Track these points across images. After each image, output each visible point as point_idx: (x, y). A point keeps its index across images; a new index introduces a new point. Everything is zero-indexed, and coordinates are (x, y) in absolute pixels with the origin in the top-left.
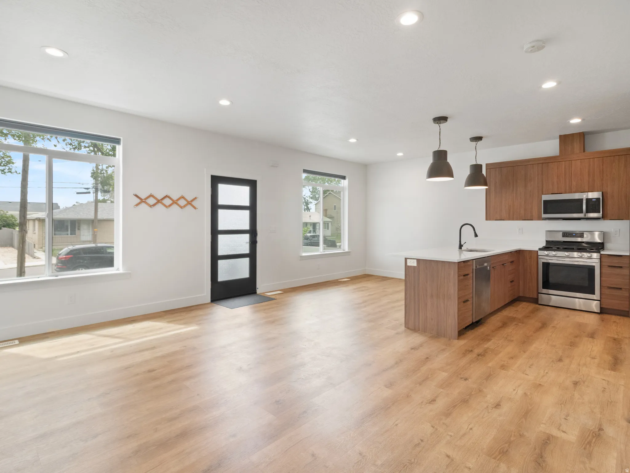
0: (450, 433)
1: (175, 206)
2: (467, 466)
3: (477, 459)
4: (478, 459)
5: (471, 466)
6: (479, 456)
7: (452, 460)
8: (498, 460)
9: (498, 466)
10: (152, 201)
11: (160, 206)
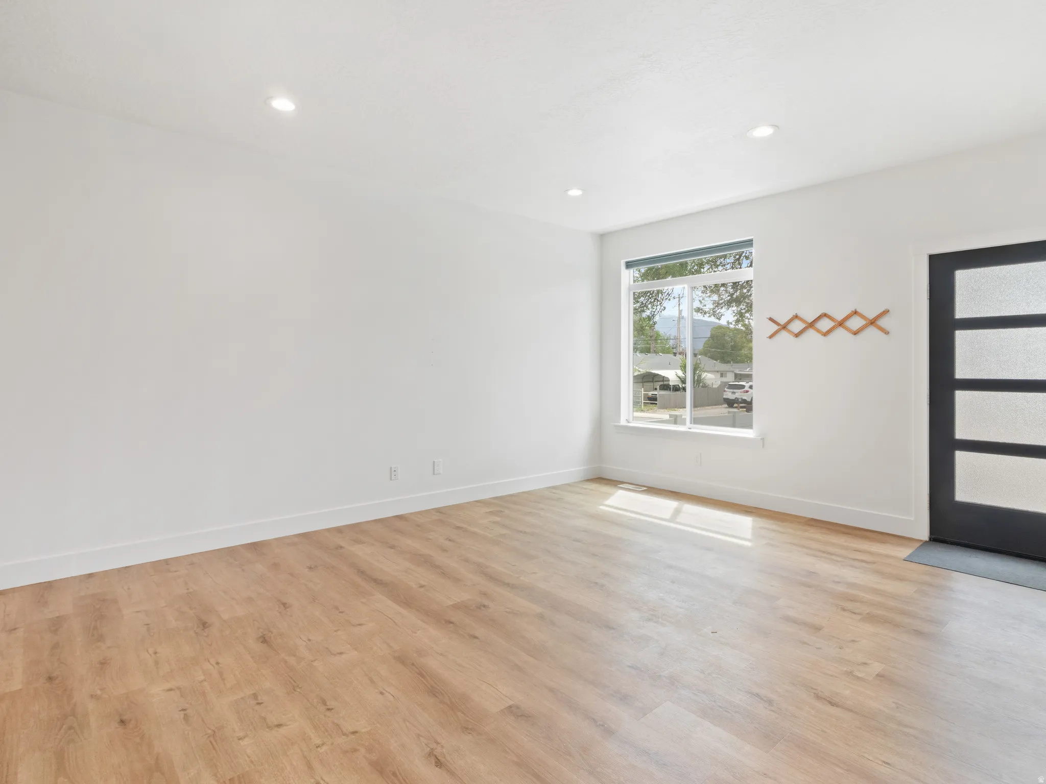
0: (324, 748)
1: (840, 331)
2: (246, 739)
3: (249, 757)
4: (247, 759)
5: (242, 743)
6: (252, 762)
7: (269, 727)
8: (224, 782)
9: (215, 775)
10: (797, 326)
11: (811, 333)
